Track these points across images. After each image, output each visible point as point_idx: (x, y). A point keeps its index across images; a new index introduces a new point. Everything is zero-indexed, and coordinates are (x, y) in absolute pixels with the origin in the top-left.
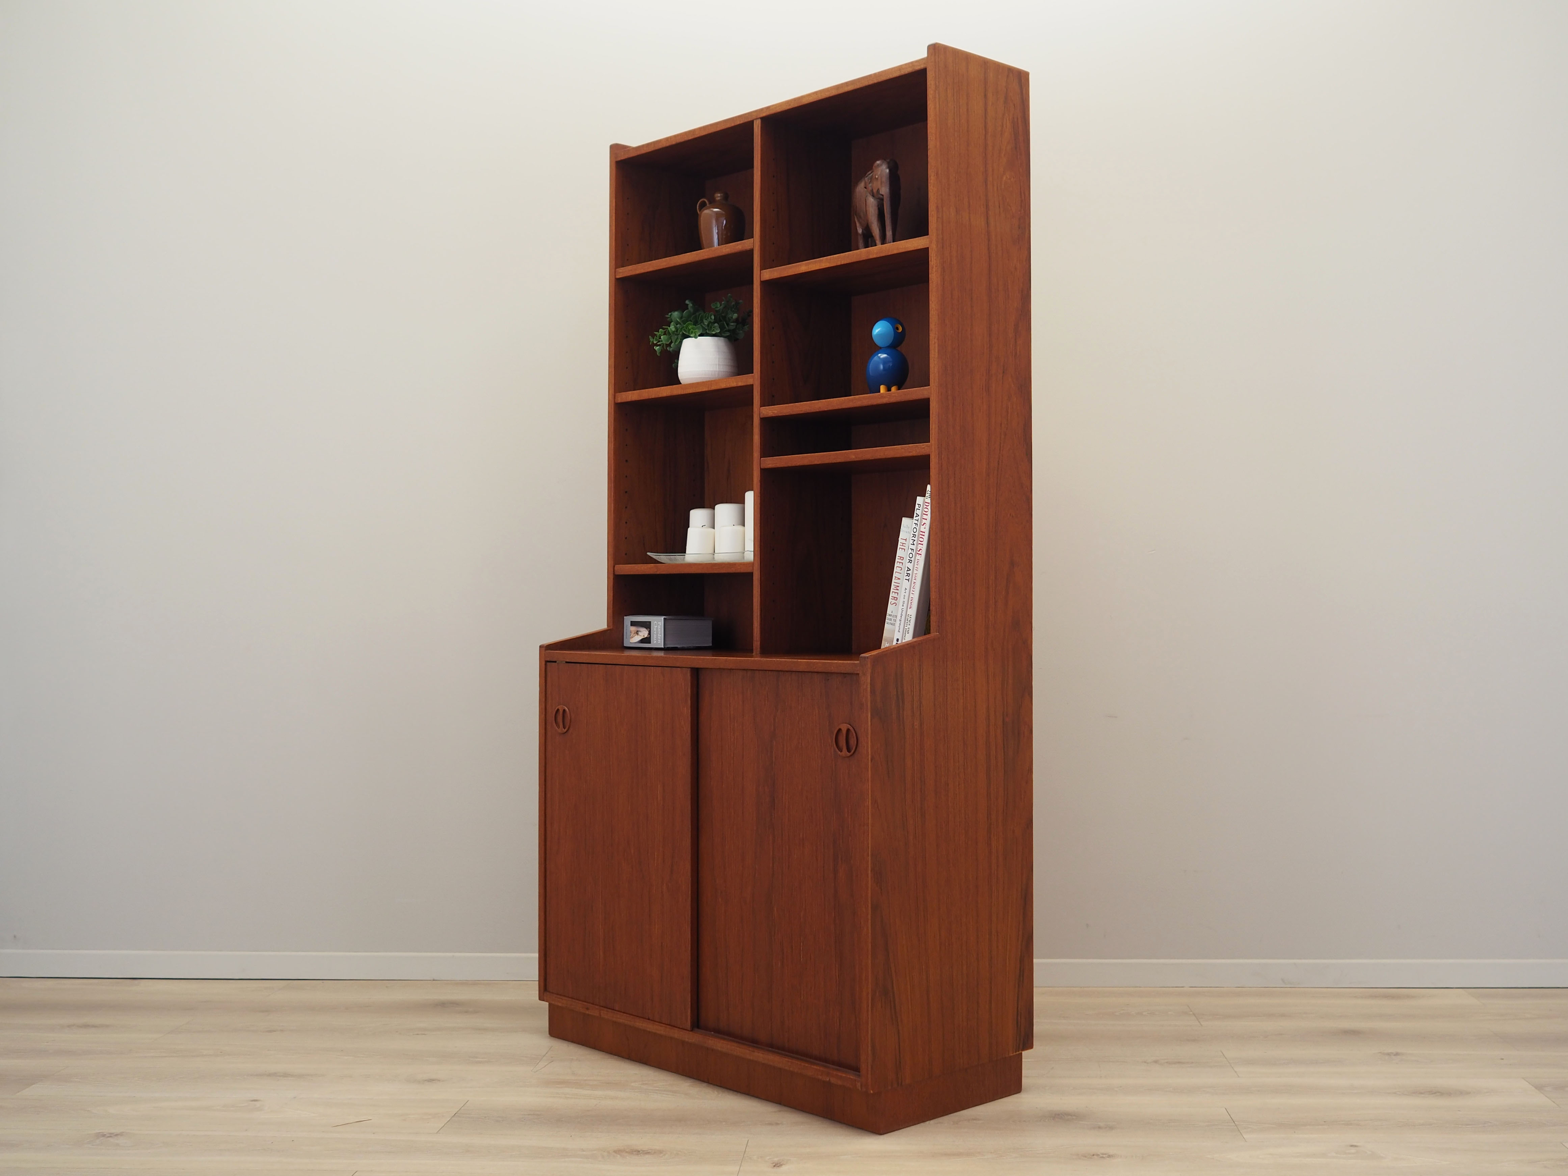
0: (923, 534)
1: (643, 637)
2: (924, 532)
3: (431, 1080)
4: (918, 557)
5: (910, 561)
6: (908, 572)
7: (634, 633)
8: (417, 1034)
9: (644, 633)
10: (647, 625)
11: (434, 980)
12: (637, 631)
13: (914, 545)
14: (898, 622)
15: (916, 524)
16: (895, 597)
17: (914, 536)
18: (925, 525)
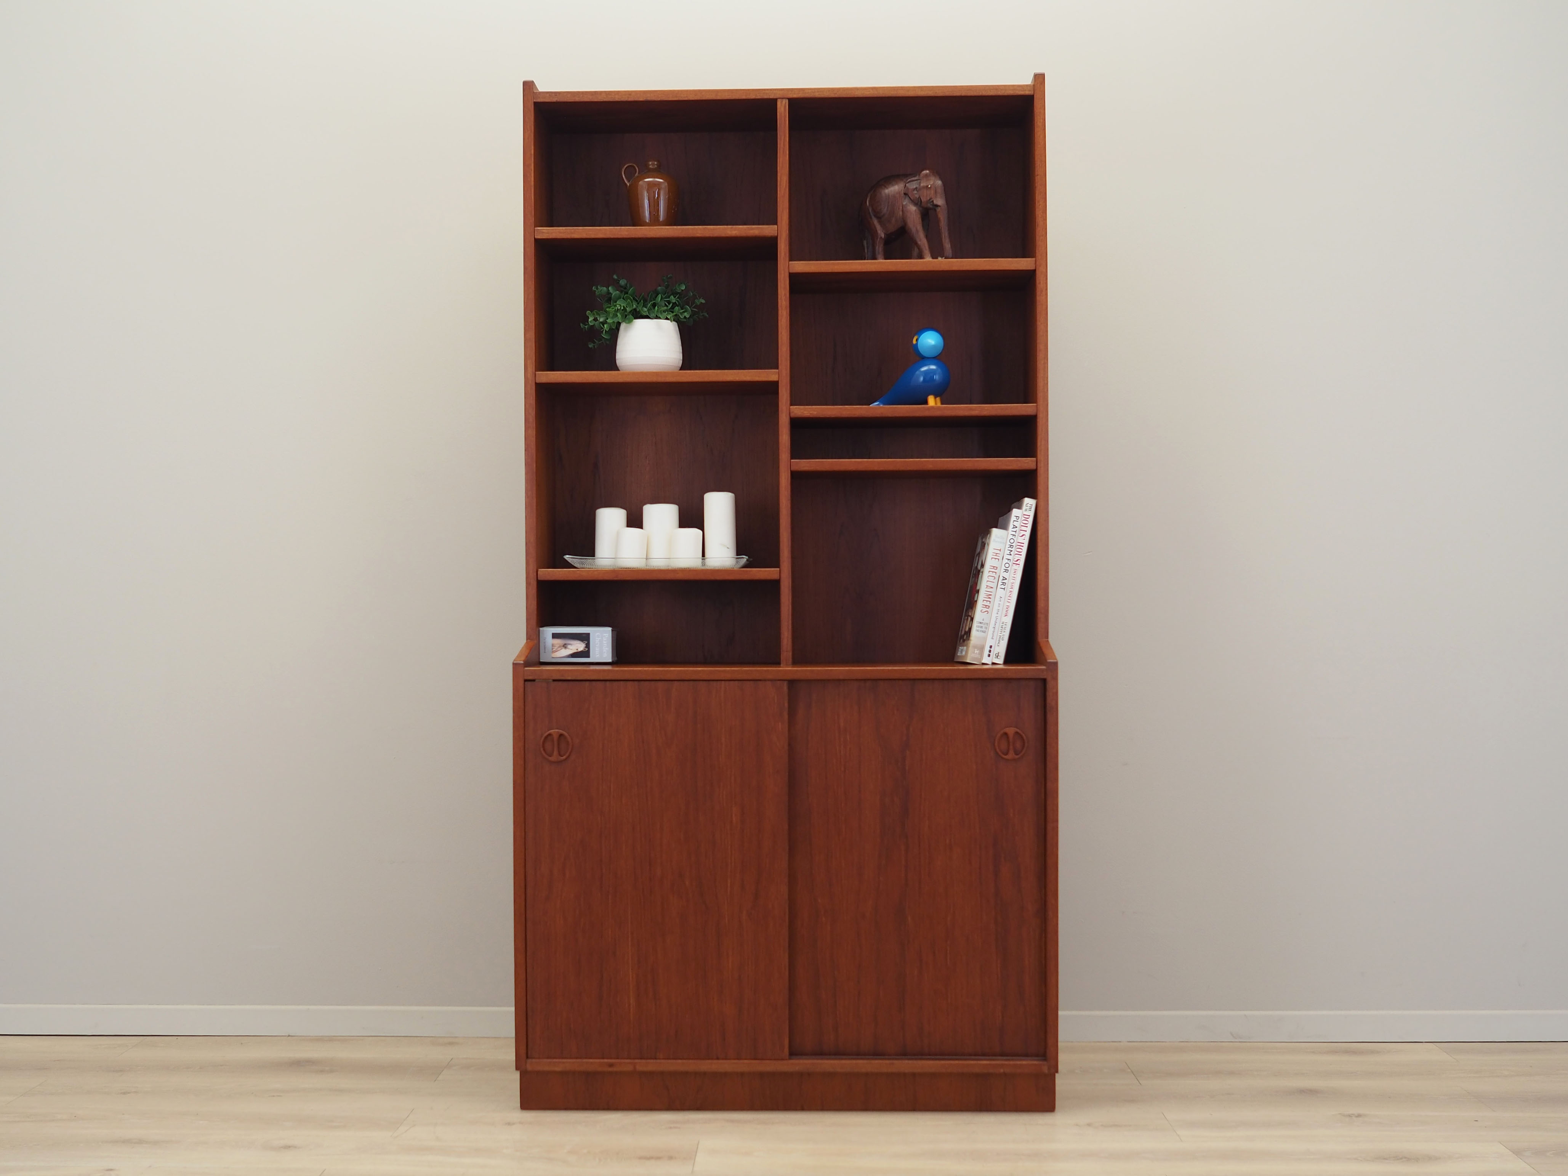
0: (1022, 545)
1: (576, 651)
2: (1023, 543)
3: (288, 1147)
4: (1015, 567)
5: (1006, 571)
6: (1003, 581)
7: (559, 647)
8: (274, 1096)
9: (579, 646)
10: (585, 638)
11: (289, 1036)
12: (565, 644)
13: (1011, 555)
14: (991, 629)
15: (1014, 535)
16: (986, 606)
17: (1011, 546)
18: (1024, 536)
